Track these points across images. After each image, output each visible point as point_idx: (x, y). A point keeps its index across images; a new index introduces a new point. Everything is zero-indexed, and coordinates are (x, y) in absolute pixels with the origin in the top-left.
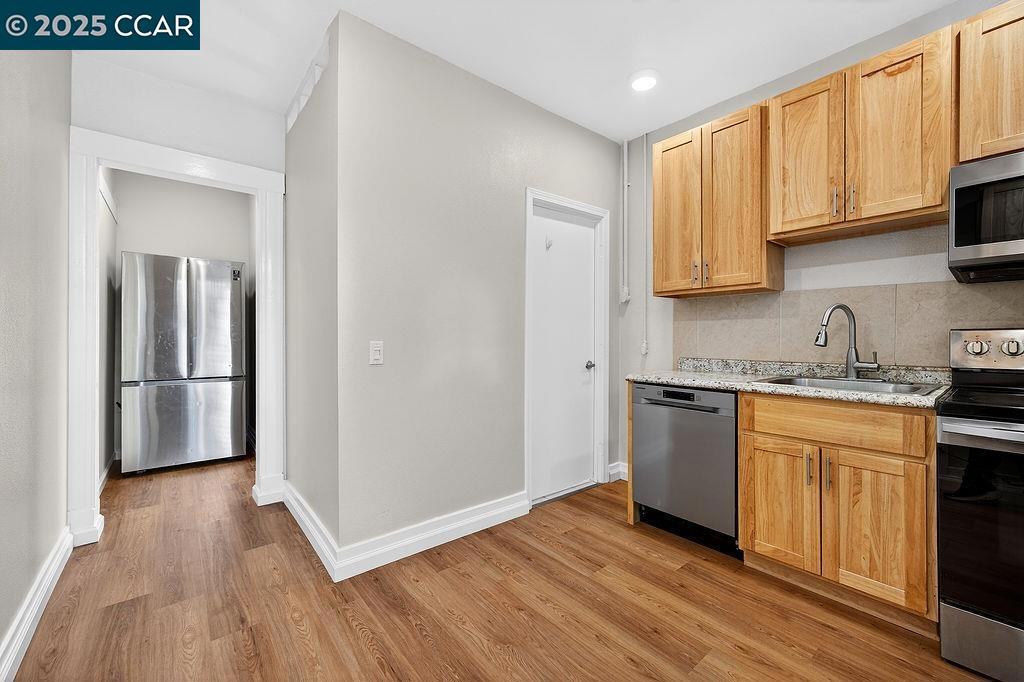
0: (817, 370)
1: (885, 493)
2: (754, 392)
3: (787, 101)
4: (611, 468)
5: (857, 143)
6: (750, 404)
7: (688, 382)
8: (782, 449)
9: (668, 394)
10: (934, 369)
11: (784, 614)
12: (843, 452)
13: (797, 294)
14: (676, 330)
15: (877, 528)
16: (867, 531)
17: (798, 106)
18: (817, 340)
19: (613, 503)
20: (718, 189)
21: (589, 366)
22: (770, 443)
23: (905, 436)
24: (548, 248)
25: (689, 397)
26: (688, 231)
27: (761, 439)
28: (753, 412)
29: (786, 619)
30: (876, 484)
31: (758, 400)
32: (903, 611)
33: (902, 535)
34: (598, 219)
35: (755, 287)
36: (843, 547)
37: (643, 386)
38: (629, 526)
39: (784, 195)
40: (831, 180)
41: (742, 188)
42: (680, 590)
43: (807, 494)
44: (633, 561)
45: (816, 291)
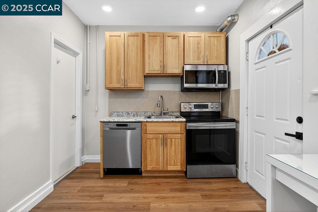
0: (154, 114)
1: (177, 144)
2: (147, 122)
3: (150, 35)
4: (83, 159)
5: (166, 53)
6: (145, 125)
7: (125, 120)
8: (155, 137)
9: (118, 125)
10: (177, 112)
11: (158, 184)
12: (169, 135)
13: (148, 91)
14: (109, 102)
15: (175, 153)
16: (173, 154)
17: (153, 38)
18: (158, 105)
19: (90, 172)
20: (130, 55)
21: (74, 117)
22: (151, 136)
23: (181, 129)
24: (57, 63)
25: (126, 125)
26: (119, 67)
27: (149, 135)
28: (146, 127)
29: (160, 185)
30: (175, 142)
31: (148, 124)
32: (180, 171)
33: (180, 153)
34: (78, 54)
35: (141, 89)
36: (168, 160)
37: (108, 123)
38: (101, 178)
39: (149, 62)
40: (161, 61)
41: (137, 57)
42: (132, 191)
43: (160, 149)
44: (112, 189)
45: (153, 91)
